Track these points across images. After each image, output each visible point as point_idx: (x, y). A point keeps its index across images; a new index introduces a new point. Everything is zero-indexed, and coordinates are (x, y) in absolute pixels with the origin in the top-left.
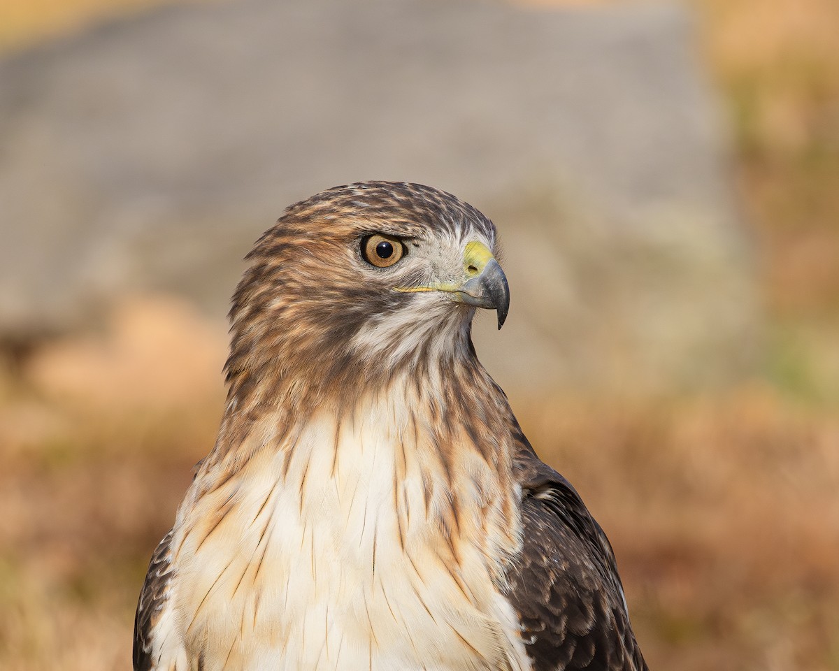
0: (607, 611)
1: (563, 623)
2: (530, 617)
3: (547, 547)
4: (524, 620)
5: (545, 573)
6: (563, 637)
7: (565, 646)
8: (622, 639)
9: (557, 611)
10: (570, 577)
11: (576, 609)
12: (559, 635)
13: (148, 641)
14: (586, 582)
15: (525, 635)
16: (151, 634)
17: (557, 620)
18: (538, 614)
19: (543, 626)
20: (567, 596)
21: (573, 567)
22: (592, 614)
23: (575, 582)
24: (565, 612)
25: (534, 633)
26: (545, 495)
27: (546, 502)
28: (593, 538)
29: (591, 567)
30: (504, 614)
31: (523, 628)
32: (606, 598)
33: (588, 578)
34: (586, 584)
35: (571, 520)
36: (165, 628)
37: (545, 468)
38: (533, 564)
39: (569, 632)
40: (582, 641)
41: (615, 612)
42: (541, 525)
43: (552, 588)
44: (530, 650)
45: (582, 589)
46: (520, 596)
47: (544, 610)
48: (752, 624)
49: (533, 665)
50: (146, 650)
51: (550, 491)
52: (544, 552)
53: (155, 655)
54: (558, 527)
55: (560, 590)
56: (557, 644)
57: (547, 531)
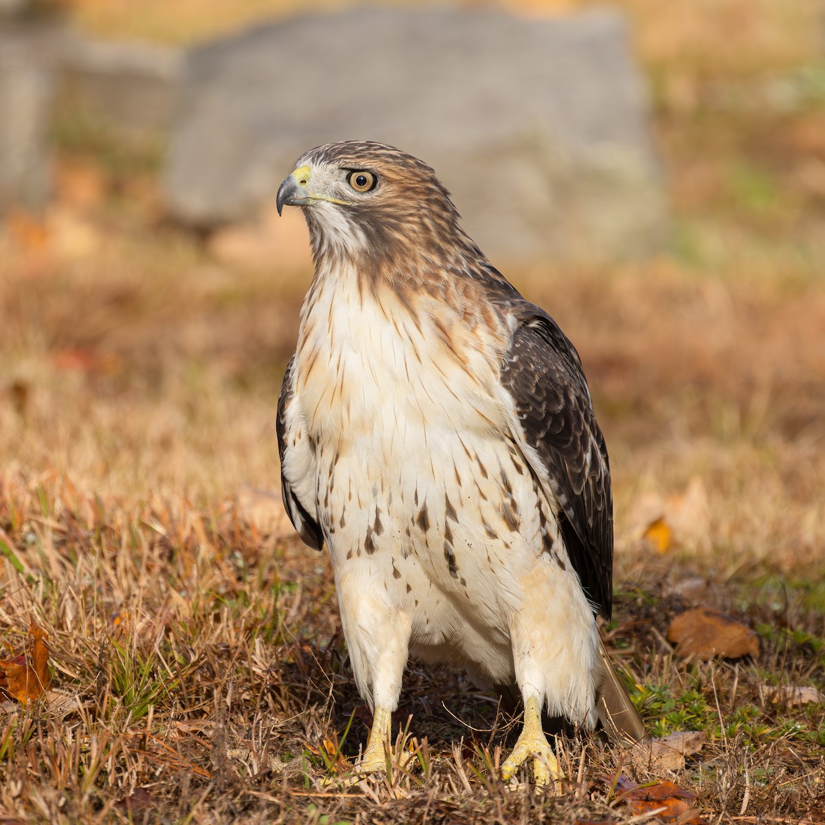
0: (573, 398)
1: (544, 406)
2: (522, 403)
3: (534, 359)
4: (519, 404)
5: (532, 375)
6: (544, 415)
7: (545, 421)
8: (582, 415)
9: (539, 398)
10: (549, 377)
11: (552, 397)
12: (541, 414)
13: (283, 417)
14: (559, 380)
15: (520, 414)
16: (285, 412)
17: (540, 404)
18: (528, 400)
19: (531, 408)
20: (546, 389)
21: (550, 371)
22: (562, 400)
23: (551, 380)
24: (545, 399)
25: (525, 413)
26: (534, 324)
27: (535, 329)
28: (566, 351)
29: (563, 370)
30: (506, 400)
31: (519, 409)
32: (572, 390)
33: (561, 378)
34: (559, 381)
35: (550, 340)
36: (292, 409)
37: (532, 306)
38: (525, 369)
39: (548, 412)
40: (556, 417)
41: (578, 398)
42: (531, 344)
43: (537, 384)
44: (523, 423)
45: (556, 385)
46: (517, 389)
47: (532, 398)
48: (662, 406)
49: (525, 433)
50: (282, 422)
51: (537, 322)
52: (532, 362)
53: (287, 426)
54: (542, 346)
55: (541, 385)
56: (540, 419)
57: (534, 348)
